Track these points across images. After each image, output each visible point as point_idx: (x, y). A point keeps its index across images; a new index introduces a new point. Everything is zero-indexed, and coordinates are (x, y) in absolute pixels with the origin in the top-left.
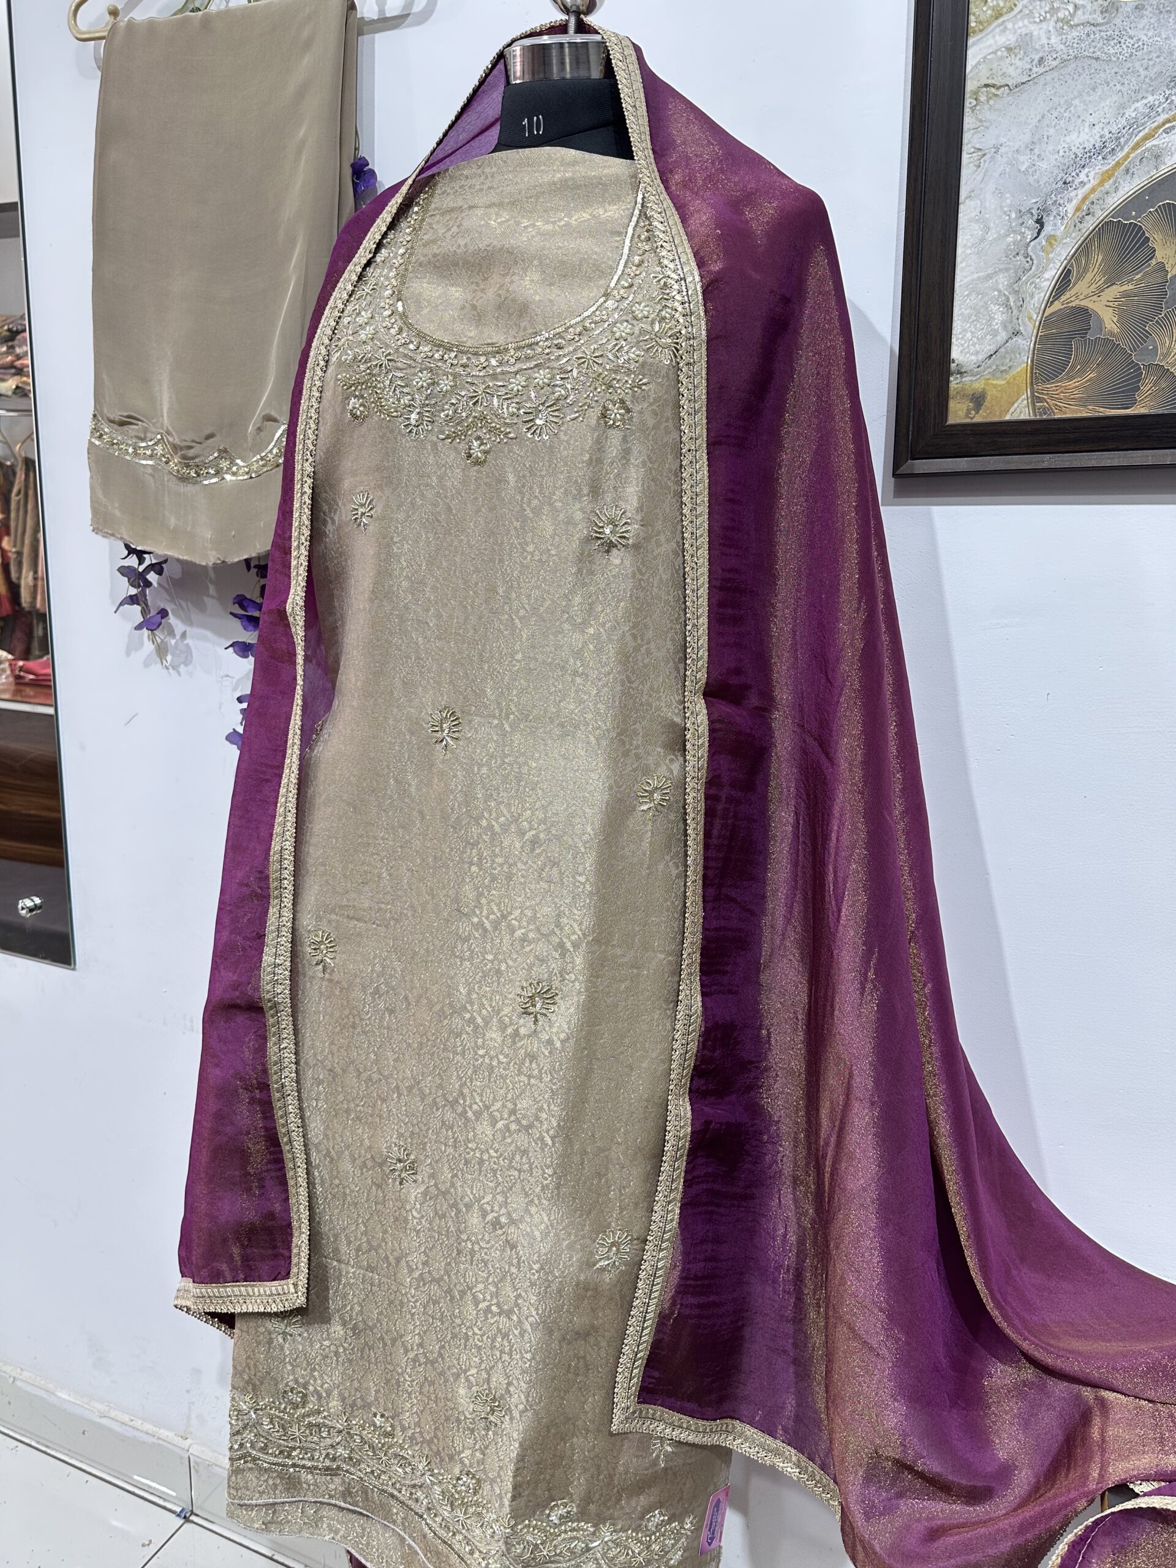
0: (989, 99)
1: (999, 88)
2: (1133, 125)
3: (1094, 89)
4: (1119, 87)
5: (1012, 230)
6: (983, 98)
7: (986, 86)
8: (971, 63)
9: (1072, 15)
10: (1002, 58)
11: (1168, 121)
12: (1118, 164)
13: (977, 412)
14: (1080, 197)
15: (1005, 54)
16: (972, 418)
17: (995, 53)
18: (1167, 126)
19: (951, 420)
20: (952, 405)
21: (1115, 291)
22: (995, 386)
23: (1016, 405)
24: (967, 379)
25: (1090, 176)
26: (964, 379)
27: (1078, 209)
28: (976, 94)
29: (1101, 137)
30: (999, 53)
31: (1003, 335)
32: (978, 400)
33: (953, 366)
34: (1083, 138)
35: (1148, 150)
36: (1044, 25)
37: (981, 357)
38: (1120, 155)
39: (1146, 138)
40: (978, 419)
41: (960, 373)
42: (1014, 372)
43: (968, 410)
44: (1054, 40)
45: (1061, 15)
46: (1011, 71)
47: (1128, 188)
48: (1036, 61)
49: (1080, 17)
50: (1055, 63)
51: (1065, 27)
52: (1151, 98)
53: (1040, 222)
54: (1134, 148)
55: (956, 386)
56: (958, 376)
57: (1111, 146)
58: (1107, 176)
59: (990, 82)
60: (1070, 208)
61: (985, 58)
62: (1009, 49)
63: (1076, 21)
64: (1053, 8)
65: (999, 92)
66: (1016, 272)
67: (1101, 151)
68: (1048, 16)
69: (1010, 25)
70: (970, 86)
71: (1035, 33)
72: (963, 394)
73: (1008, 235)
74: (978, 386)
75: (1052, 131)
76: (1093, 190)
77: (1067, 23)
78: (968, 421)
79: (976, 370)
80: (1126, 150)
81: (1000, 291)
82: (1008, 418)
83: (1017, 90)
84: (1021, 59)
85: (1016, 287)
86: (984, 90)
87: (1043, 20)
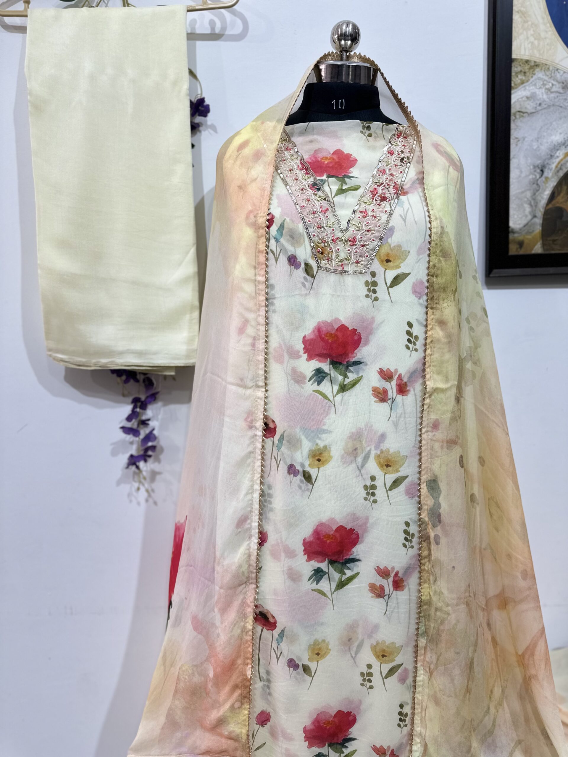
0: (520, 117)
1: (525, 113)
3: (561, 119)
5: (531, 173)
6: (518, 117)
8: (513, 101)
9: (551, 88)
10: (524, 101)
13: (520, 250)
14: (557, 162)
15: (526, 99)
16: (518, 253)
17: (522, 98)
19: (510, 253)
20: (510, 247)
22: (527, 239)
23: (536, 247)
24: (516, 235)
25: (560, 153)
27: (556, 167)
28: (515, 114)
29: (564, 138)
30: (524, 99)
31: (530, 217)
32: (521, 244)
33: (510, 229)
34: (558, 138)
36: (541, 90)
37: (521, 226)
40: (521, 253)
41: (514, 233)
42: (535, 233)
44: (545, 97)
45: (547, 87)
46: (528, 107)
48: (538, 105)
50: (545, 106)
51: (549, 92)
53: (542, 171)
55: (512, 238)
56: (512, 234)
59: (520, 110)
60: (553, 166)
61: (518, 100)
62: (528, 98)
63: (553, 90)
64: (543, 83)
65: (525, 115)
66: (533, 191)
67: (564, 144)
69: (527, 88)
70: (513, 111)
71: (537, 93)
72: (514, 242)
73: (529, 175)
74: (521, 238)
75: (545, 134)
76: (562, 160)
77: (550, 90)
79: (519, 231)
81: (528, 199)
82: (533, 252)
83: (531, 115)
84: (532, 102)
85: (534, 197)
86: (518, 113)
87: (540, 88)
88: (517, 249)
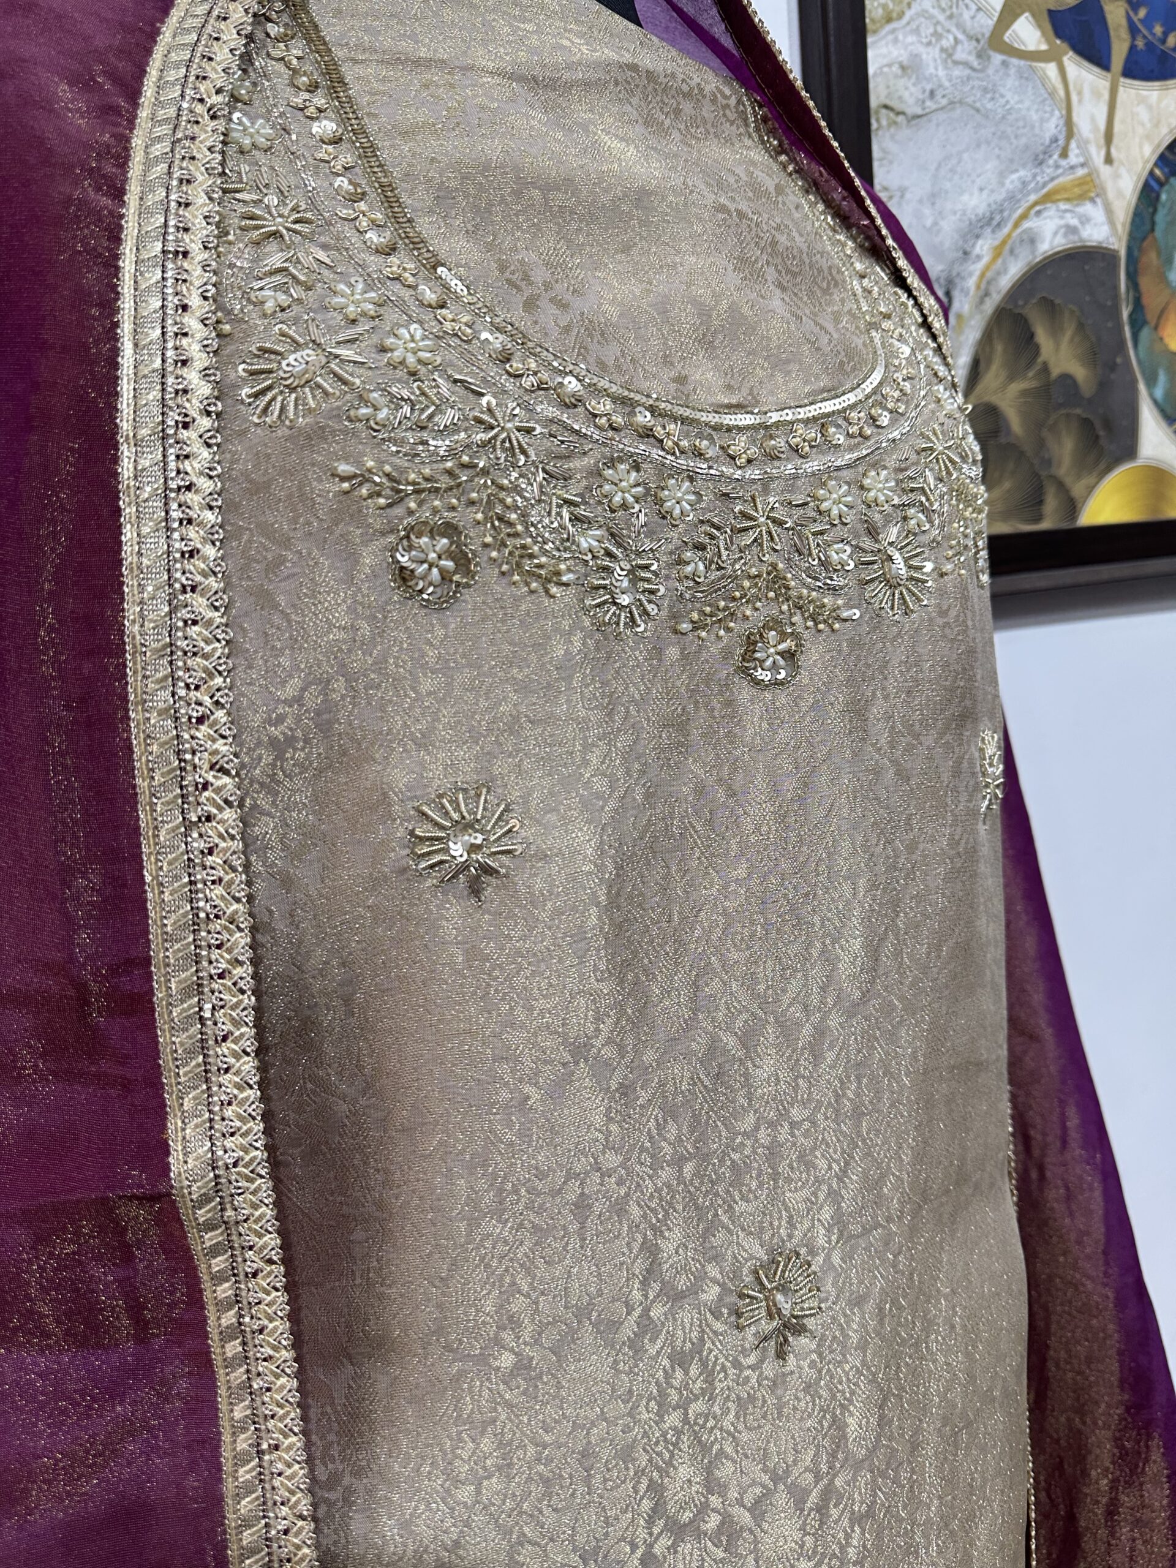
0: (889, 125)
1: (898, 113)
2: (1012, 198)
3: (978, 146)
4: (997, 151)
6: (883, 121)
7: (886, 107)
8: (871, 70)
9: (954, 48)
10: (896, 76)
11: (1036, 203)
12: (1004, 242)
14: (977, 273)
15: (899, 72)
17: (890, 65)
18: (1038, 208)
21: (1016, 387)
25: (984, 247)
27: (978, 287)
28: (877, 112)
29: (989, 205)
34: (975, 202)
35: (1024, 231)
36: (930, 49)
38: (1006, 230)
39: (1024, 217)
44: (941, 73)
45: (945, 43)
46: (906, 95)
47: (1014, 270)
48: (927, 93)
49: (960, 55)
50: (944, 102)
51: (949, 61)
52: (1022, 173)
54: (1016, 225)
57: (998, 218)
58: (998, 252)
59: (888, 102)
60: (971, 283)
61: (882, 68)
62: (903, 68)
63: (957, 56)
64: (936, 32)
65: (899, 119)
67: (989, 221)
68: (934, 40)
69: (901, 37)
70: (874, 102)
71: (924, 56)
75: (948, 185)
76: (987, 268)
77: (950, 55)
80: (1010, 225)
83: (914, 122)
84: (914, 85)
86: (884, 111)
87: (929, 44)
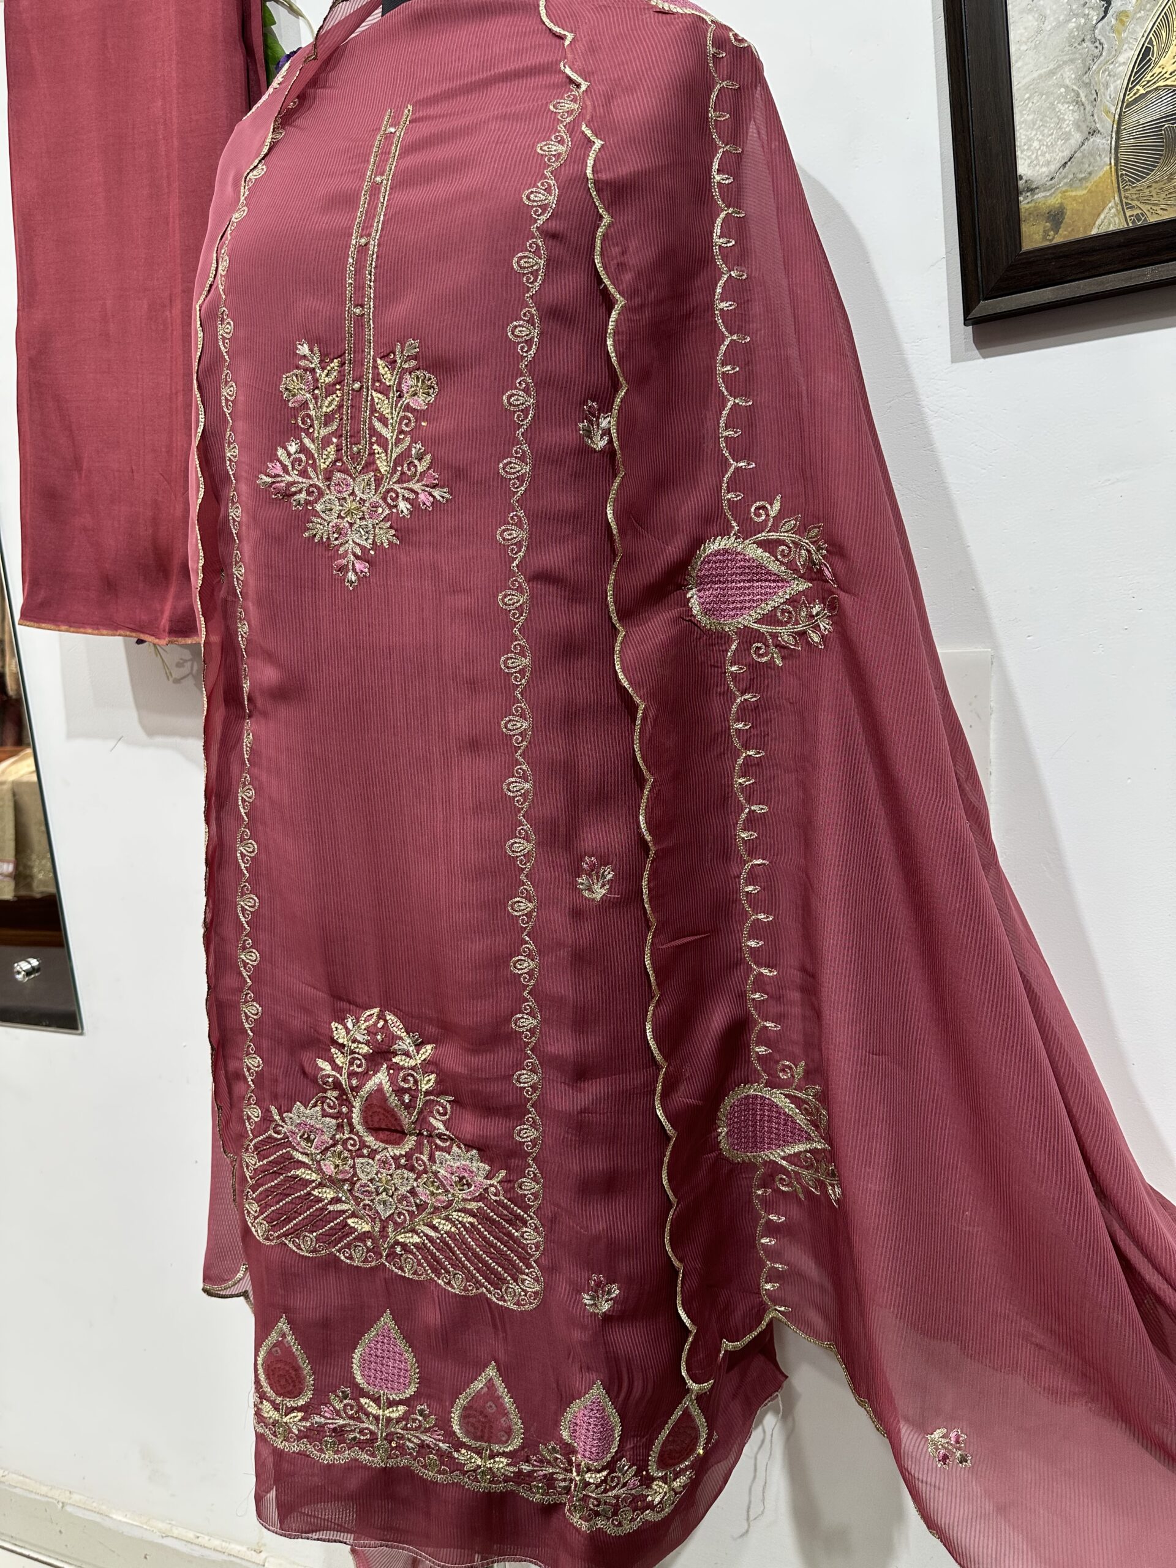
5: (1073, 14)
13: (1057, 232)
16: (1051, 240)
19: (1027, 245)
20: (1025, 228)
22: (1074, 198)
23: (1102, 216)
24: (1039, 196)
26: (1036, 197)
31: (1077, 137)
32: (1056, 217)
33: (1021, 183)
37: (1053, 167)
40: (1059, 239)
41: (1032, 190)
42: (1095, 178)
43: (1044, 231)
55: (1027, 206)
56: (1029, 194)
66: (1084, 61)
72: (1037, 214)
73: (1069, 21)
74: (1054, 201)
78: (1047, 243)
79: (1048, 184)
81: (1067, 87)
82: (1094, 232)
85: (1086, 79)
88: (1046, 232)
